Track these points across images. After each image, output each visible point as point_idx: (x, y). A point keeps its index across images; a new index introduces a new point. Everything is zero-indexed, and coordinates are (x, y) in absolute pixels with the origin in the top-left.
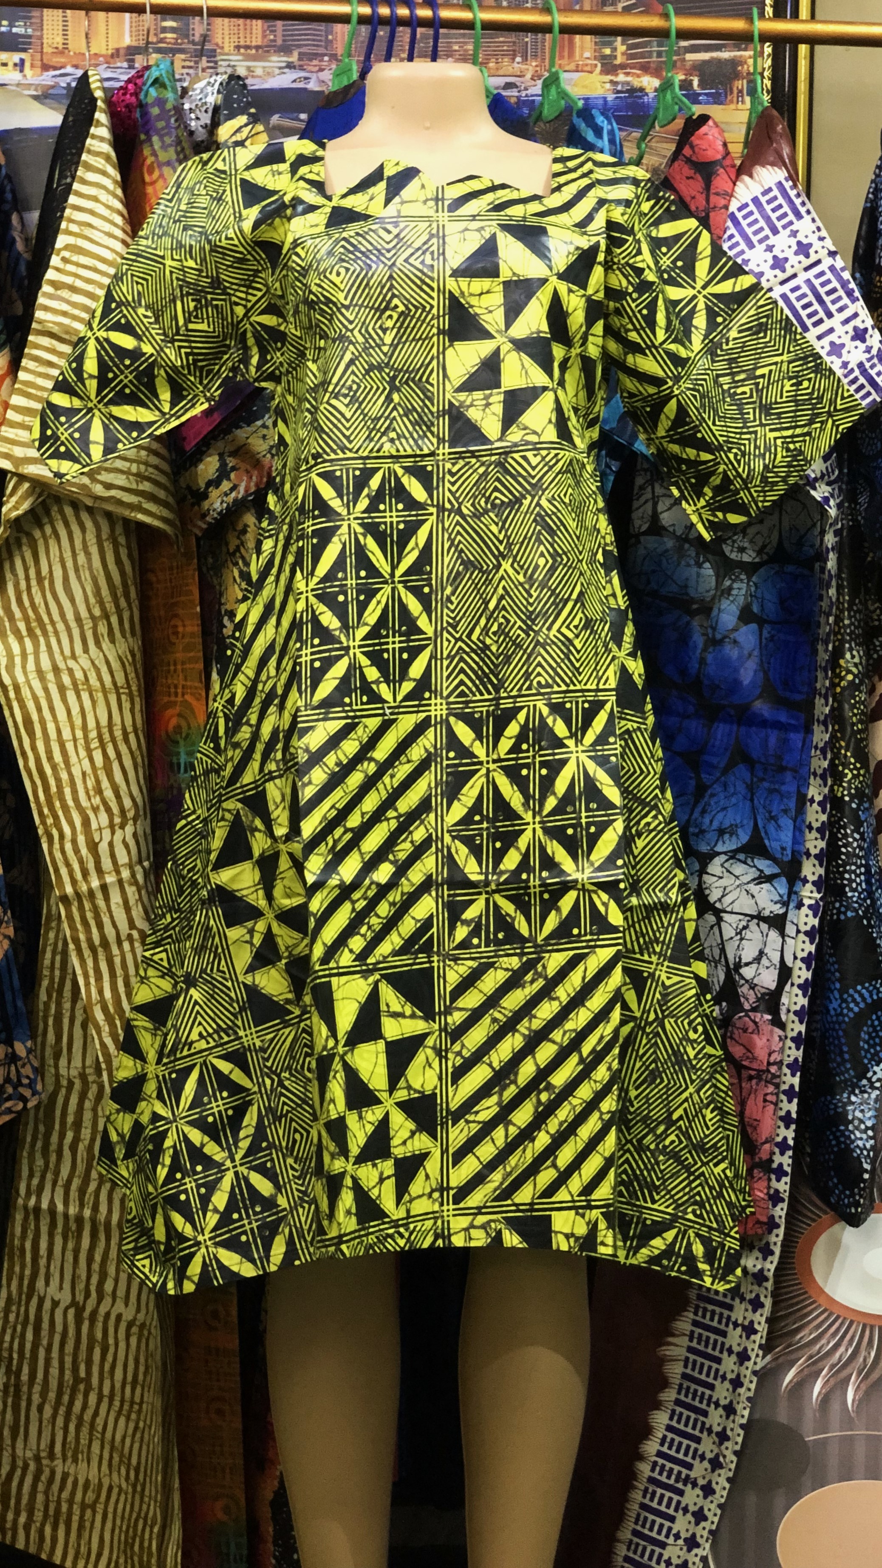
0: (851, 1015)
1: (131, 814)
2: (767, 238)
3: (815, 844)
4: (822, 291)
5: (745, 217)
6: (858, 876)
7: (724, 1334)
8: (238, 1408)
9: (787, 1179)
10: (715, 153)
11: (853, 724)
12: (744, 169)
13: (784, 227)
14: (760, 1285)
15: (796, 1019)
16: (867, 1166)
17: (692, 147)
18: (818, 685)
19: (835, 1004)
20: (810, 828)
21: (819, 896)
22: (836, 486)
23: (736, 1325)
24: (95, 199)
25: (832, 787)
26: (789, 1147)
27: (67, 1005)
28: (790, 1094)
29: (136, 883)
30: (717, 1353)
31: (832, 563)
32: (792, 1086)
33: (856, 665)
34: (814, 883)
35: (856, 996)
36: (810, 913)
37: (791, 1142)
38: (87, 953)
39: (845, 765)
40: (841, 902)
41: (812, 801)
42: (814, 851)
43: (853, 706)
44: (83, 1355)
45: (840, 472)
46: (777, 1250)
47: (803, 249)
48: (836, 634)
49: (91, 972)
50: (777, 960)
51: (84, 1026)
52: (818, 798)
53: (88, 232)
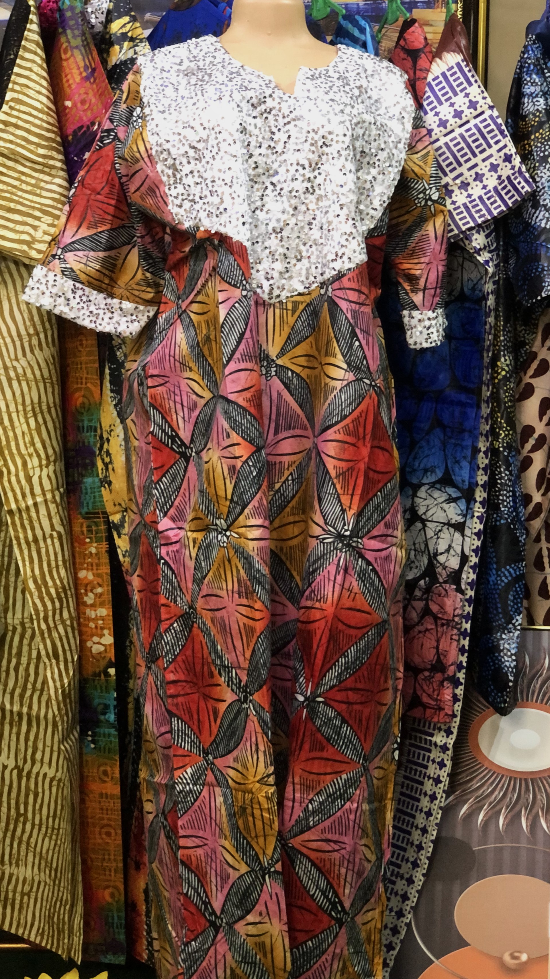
0: (503, 584)
1: (52, 459)
2: (450, 98)
3: (482, 478)
4: (485, 131)
5: (437, 85)
6: (508, 497)
7: (422, 784)
8: (119, 832)
9: (462, 687)
10: (419, 44)
11: (506, 403)
12: (438, 54)
13: (462, 91)
14: (444, 753)
15: (469, 588)
16: (511, 678)
17: (405, 40)
18: (484, 378)
19: (493, 578)
20: (479, 468)
21: (483, 511)
22: (495, 253)
23: (429, 778)
24: (30, 70)
25: (492, 441)
26: (463, 667)
27: (12, 579)
28: (464, 634)
29: (54, 501)
30: (417, 796)
31: (491, 301)
32: (466, 629)
33: (507, 365)
34: (480, 502)
35: (506, 573)
36: (478, 521)
37: (465, 664)
38: (24, 546)
39: (500, 428)
40: (497, 514)
41: (480, 451)
42: (480, 483)
43: (506, 391)
44: (22, 798)
45: (498, 244)
46: (455, 731)
47: (473, 105)
48: (495, 346)
49: (27, 558)
50: (459, 550)
51: (23, 592)
52: (483, 449)
53: (26, 90)
